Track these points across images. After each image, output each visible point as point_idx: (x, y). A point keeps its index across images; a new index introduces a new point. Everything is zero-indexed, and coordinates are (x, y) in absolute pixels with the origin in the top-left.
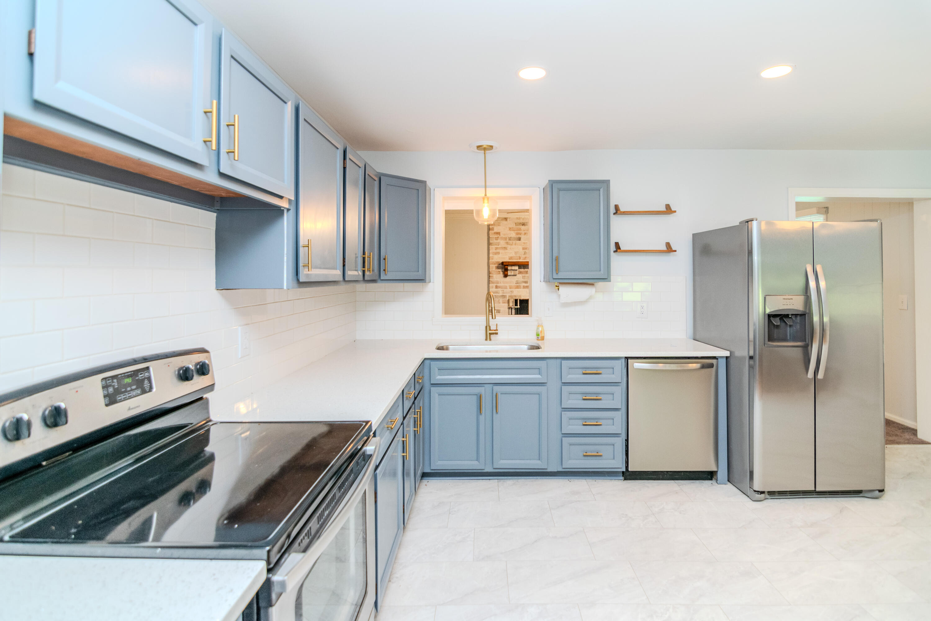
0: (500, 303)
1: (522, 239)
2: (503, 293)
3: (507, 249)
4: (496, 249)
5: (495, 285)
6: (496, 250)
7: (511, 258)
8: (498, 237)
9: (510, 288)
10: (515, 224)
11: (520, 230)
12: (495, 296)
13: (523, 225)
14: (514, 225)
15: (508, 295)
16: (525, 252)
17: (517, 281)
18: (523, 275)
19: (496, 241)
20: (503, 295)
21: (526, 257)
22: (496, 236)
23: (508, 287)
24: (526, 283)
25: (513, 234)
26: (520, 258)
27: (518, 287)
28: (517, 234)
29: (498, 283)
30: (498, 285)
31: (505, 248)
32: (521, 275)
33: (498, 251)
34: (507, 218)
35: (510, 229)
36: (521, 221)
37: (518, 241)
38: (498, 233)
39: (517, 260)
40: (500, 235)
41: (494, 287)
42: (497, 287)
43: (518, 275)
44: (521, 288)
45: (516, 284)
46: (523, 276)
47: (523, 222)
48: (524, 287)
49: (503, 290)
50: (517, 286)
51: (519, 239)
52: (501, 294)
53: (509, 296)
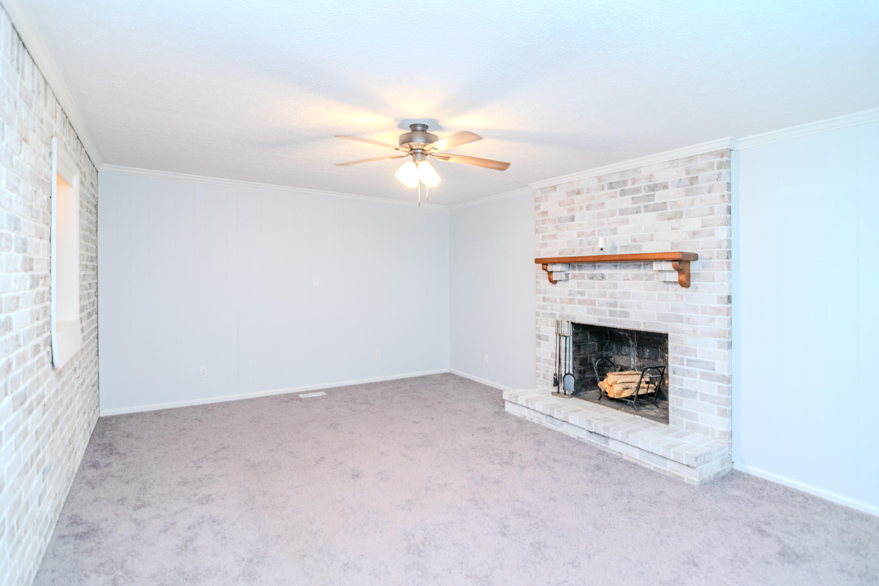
0: (548, 325)
1: (576, 219)
2: (552, 309)
3: (556, 238)
4: (543, 237)
5: (543, 295)
6: (543, 240)
7: (561, 252)
8: (545, 219)
9: (561, 302)
10: (567, 193)
11: (573, 202)
12: (542, 313)
13: (577, 194)
14: (566, 195)
15: (558, 313)
16: (581, 240)
17: (570, 291)
18: (579, 281)
19: (543, 226)
20: (552, 313)
21: (582, 250)
22: (543, 218)
23: (558, 302)
24: (582, 296)
25: (564, 212)
26: (574, 252)
27: (571, 302)
28: (570, 210)
29: (546, 293)
30: (546, 296)
31: (554, 236)
32: (575, 281)
33: (545, 241)
34: (556, 186)
35: (559, 205)
36: (575, 187)
37: (571, 223)
38: (545, 213)
39: (571, 254)
40: (547, 216)
41: (541, 298)
42: (544, 299)
43: (572, 280)
44: (575, 304)
45: (568, 295)
46: (578, 283)
47: (577, 189)
48: (581, 302)
49: (552, 305)
50: (570, 299)
51: (572, 219)
52: (549, 311)
53: (560, 316)
